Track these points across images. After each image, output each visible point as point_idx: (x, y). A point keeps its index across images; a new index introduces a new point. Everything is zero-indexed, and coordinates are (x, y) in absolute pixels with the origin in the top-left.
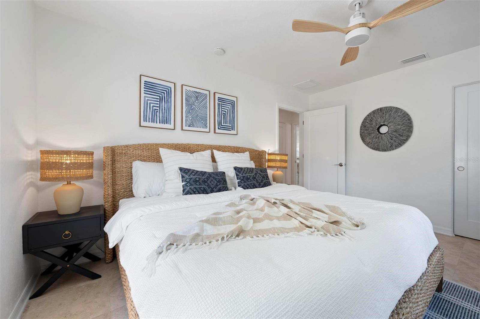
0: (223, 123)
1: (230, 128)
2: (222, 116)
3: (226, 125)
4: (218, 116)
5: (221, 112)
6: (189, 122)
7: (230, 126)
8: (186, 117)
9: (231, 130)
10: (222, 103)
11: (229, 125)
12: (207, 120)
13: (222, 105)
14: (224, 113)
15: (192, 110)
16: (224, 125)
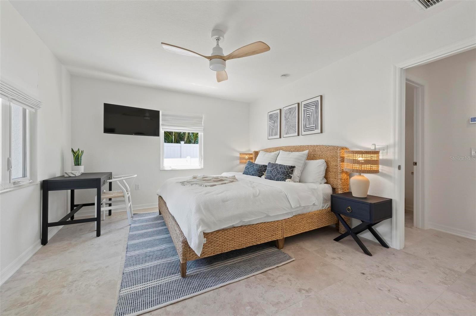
0: (308, 126)
1: (314, 128)
2: (307, 119)
3: (310, 126)
4: (304, 121)
5: (306, 116)
6: (286, 131)
7: (314, 126)
8: (285, 128)
9: (314, 130)
10: (307, 108)
11: (312, 126)
12: (296, 126)
13: (307, 110)
14: (308, 116)
15: (287, 122)
16: (309, 126)
